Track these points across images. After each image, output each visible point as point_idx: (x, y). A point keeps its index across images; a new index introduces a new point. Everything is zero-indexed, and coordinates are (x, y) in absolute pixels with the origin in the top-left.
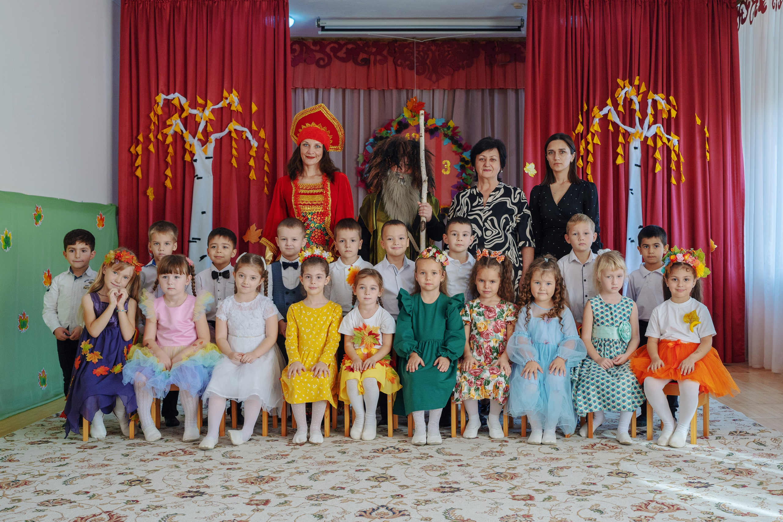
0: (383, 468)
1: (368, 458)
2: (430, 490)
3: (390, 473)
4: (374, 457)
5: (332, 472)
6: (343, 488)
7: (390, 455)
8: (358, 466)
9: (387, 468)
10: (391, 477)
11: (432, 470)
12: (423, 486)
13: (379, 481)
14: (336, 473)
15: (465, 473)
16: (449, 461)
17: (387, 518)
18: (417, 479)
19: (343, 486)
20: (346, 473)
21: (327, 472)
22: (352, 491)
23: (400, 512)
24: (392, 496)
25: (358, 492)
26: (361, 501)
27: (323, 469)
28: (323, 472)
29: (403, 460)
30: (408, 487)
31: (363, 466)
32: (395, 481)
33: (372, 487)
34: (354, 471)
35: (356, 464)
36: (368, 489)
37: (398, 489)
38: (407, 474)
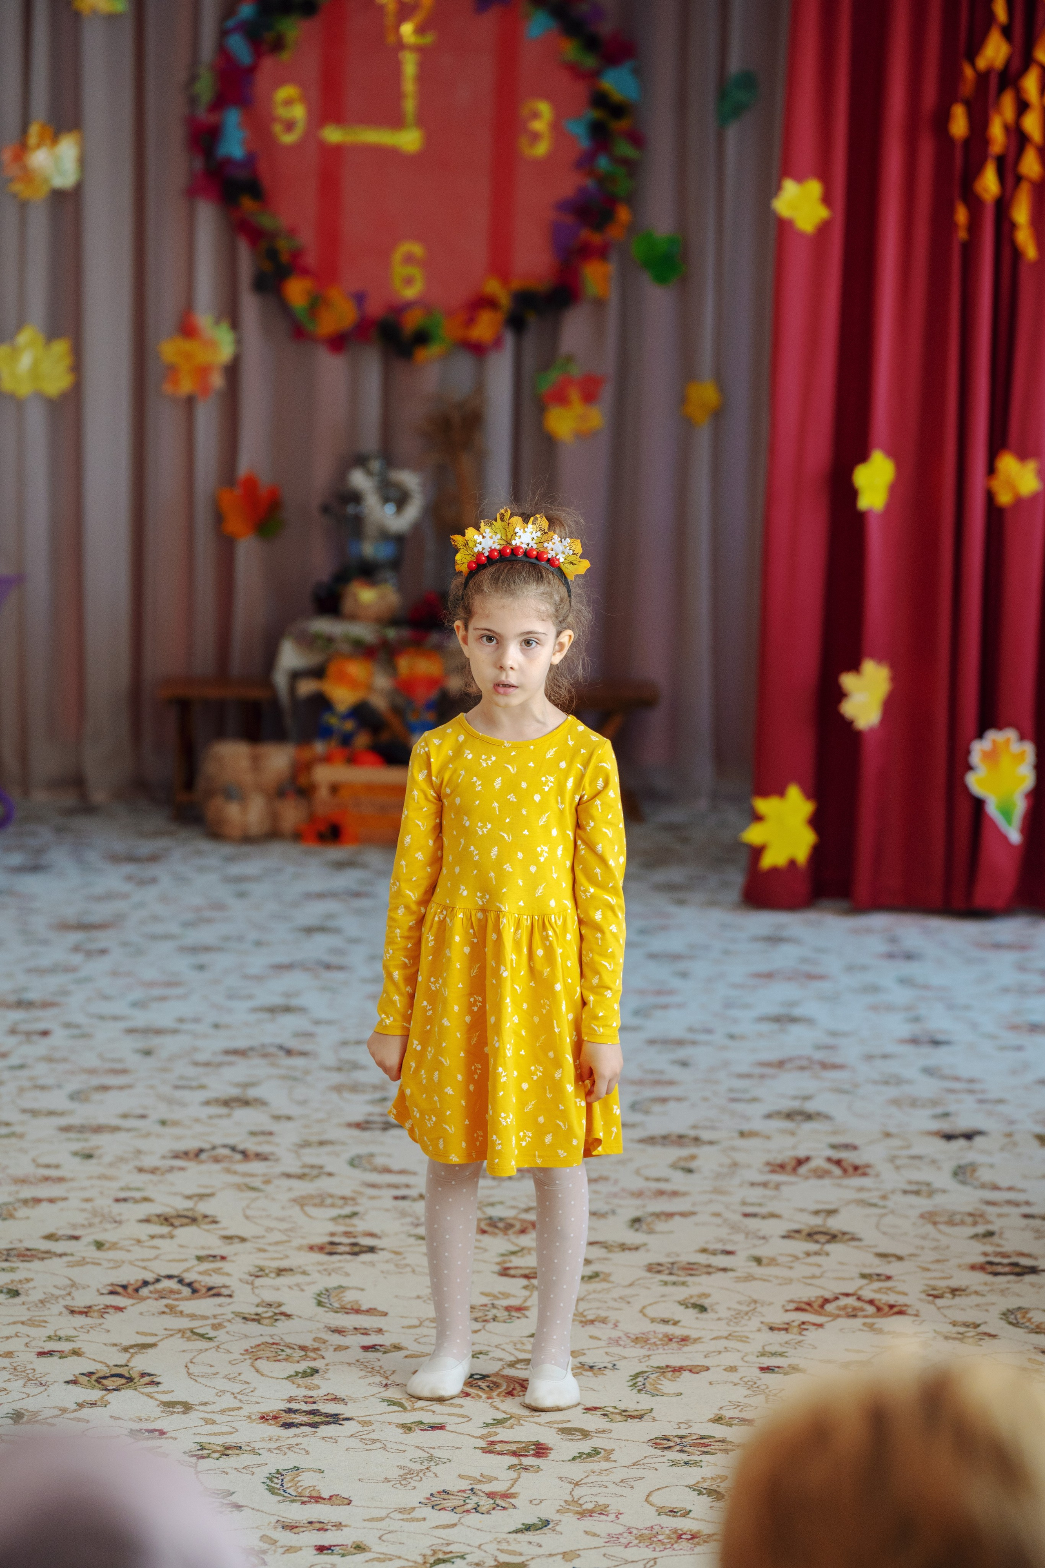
0: (189, 1197)
1: (154, 1171)
2: (300, 1248)
3: (204, 1207)
4: (171, 1169)
5: (51, 1201)
6: (76, 1238)
7: (217, 1167)
8: (122, 1189)
9: (202, 1196)
10: (206, 1216)
11: (322, 1204)
12: (284, 1238)
13: (172, 1225)
14: (60, 1204)
15: (404, 1214)
16: (373, 1186)
17: (177, 1299)
18: (273, 1224)
19: (76, 1233)
20: (88, 1206)
21: (37, 1201)
22: (99, 1245)
23: (210, 1289)
24: (199, 1259)
25: (114, 1246)
26: (118, 1265)
27: (27, 1192)
28: (25, 1202)
29: (248, 1180)
30: (243, 1240)
31: (138, 1189)
32: (214, 1226)
33: (153, 1237)
34: (110, 1201)
35: (115, 1185)
36: (139, 1241)
37: (219, 1242)
38: (249, 1213)
